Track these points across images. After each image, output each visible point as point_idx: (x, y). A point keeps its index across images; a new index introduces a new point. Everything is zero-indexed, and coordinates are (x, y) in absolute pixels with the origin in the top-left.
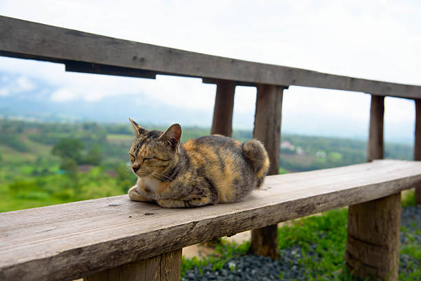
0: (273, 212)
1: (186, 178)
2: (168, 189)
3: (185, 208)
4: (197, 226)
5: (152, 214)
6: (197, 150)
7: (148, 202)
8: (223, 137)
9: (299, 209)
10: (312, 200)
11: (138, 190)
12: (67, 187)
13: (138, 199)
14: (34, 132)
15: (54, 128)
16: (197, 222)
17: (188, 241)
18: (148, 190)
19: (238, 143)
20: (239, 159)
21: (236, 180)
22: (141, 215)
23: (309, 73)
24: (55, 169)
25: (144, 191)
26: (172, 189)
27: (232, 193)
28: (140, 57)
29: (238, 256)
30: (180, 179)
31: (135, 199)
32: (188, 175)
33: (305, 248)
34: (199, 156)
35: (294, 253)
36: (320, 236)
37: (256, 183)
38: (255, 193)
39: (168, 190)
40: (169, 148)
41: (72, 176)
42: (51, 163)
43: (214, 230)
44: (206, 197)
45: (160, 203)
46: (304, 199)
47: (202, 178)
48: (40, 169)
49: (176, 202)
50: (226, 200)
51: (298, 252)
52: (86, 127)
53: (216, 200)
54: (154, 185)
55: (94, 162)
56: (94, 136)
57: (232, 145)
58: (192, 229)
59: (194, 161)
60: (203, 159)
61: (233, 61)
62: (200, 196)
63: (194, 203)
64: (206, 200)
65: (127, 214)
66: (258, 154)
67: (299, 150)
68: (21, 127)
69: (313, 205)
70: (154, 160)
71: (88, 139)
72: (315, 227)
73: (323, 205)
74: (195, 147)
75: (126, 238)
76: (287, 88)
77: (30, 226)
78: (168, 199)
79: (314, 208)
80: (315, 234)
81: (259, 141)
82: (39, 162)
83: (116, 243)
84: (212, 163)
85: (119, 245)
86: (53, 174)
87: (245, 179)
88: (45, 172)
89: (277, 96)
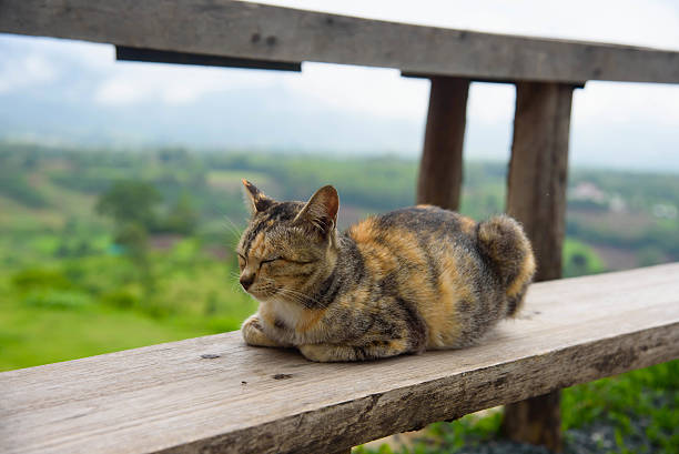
0: (544, 368)
1: (357, 299)
2: (320, 322)
3: (358, 362)
4: (381, 402)
5: (288, 376)
6: (380, 240)
7: (279, 348)
8: (437, 210)
9: (601, 361)
10: (629, 343)
11: (261, 322)
12: (127, 280)
13: (260, 342)
14: (59, 168)
15: (99, 159)
16: (381, 395)
17: (362, 432)
18: (279, 325)
19: (468, 221)
20: (471, 258)
21: (464, 302)
22: (267, 378)
23: (630, 52)
24: (104, 243)
25: (272, 327)
26: (329, 323)
27: (456, 329)
28: (265, 35)
29: (475, 444)
30: (344, 301)
31: (256, 342)
32: (361, 294)
33: (622, 428)
34: (384, 253)
35: (597, 437)
36: (656, 402)
37: (505, 307)
38: (506, 326)
39: (320, 325)
40: (314, 238)
41: (138, 258)
42: (96, 231)
43: (416, 409)
44: (399, 338)
45: (306, 351)
46: (612, 340)
47: (391, 298)
48: (73, 243)
49: (339, 351)
50: (441, 344)
51: (607, 437)
52: (166, 156)
53: (422, 344)
54: (293, 315)
55: (182, 230)
56: (182, 176)
57: (455, 228)
58: (369, 409)
59: (374, 264)
60: (394, 259)
61: (464, 36)
62: (386, 338)
63: (375, 351)
64: (400, 345)
65: (238, 376)
66: (510, 247)
67: (617, 203)
68: (32, 158)
69: (632, 351)
70: (280, 262)
71: (169, 182)
72: (644, 382)
73: (655, 350)
74: (376, 234)
75: (234, 433)
76: (582, 86)
77: (42, 407)
78: (320, 343)
79: (635, 358)
80: (644, 398)
81: (512, 220)
82: (70, 229)
83: (214, 443)
84: (412, 267)
85: (218, 447)
86: (99, 253)
87: (482, 300)
88: (84, 250)
89: (559, 105)
